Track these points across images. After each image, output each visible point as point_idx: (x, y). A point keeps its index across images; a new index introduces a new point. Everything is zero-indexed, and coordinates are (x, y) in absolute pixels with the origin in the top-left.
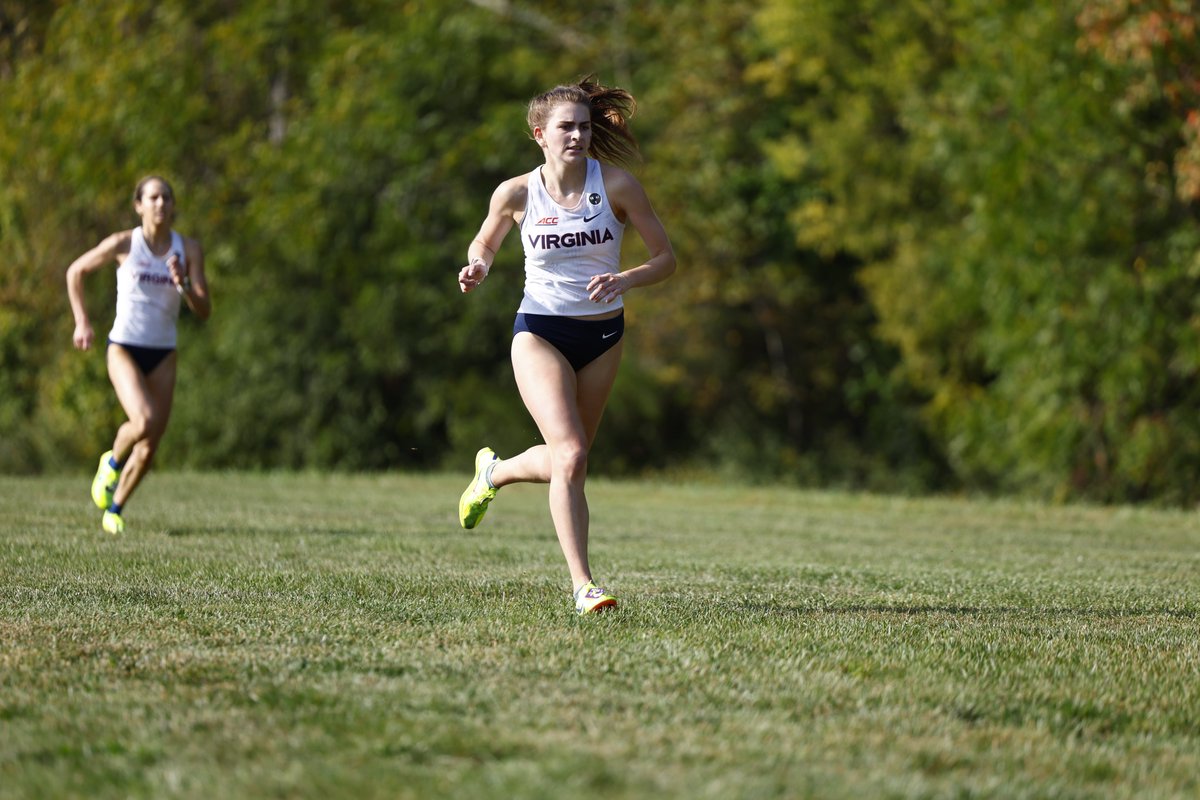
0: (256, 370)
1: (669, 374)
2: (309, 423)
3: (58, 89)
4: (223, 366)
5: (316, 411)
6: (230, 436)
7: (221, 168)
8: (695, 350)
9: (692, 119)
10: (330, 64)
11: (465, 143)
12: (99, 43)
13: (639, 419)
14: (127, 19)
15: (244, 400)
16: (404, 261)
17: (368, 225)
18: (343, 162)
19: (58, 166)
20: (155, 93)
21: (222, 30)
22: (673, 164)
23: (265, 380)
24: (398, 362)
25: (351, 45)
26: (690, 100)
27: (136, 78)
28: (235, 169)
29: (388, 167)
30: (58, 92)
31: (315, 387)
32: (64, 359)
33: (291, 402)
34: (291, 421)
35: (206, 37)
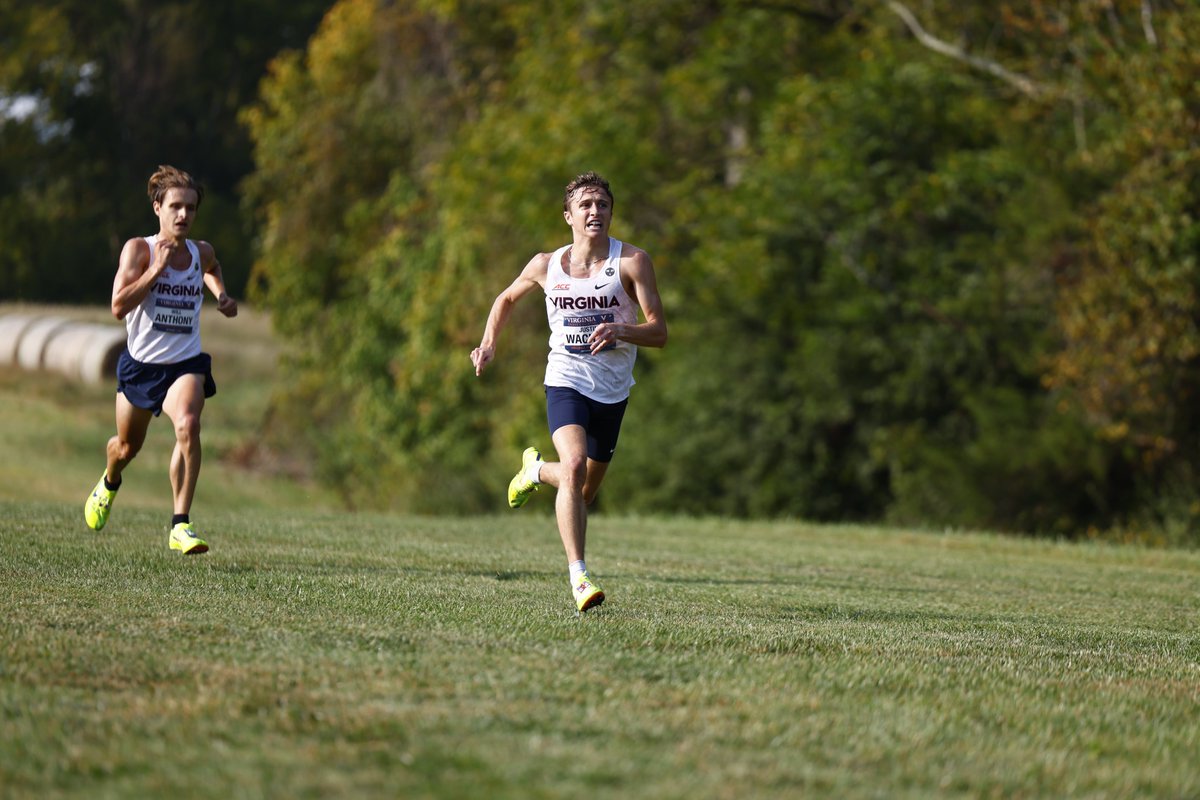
0: (702, 416)
1: (1118, 430)
2: (752, 472)
3: (513, 134)
4: (672, 412)
5: (760, 459)
6: (673, 480)
7: (667, 213)
8: (1144, 405)
9: (1145, 170)
10: (781, 109)
11: (917, 190)
12: (557, 87)
13: (1087, 476)
14: (586, 63)
15: (688, 445)
16: (848, 310)
17: (816, 274)
18: (790, 210)
19: (512, 207)
20: (609, 137)
21: (677, 75)
22: (1127, 215)
23: (711, 424)
24: (842, 411)
25: (803, 90)
26: (1147, 152)
27: (590, 123)
28: (684, 213)
29: (838, 215)
30: (515, 137)
31: (758, 433)
32: (517, 400)
33: (736, 448)
34: (735, 466)
35: (661, 81)
